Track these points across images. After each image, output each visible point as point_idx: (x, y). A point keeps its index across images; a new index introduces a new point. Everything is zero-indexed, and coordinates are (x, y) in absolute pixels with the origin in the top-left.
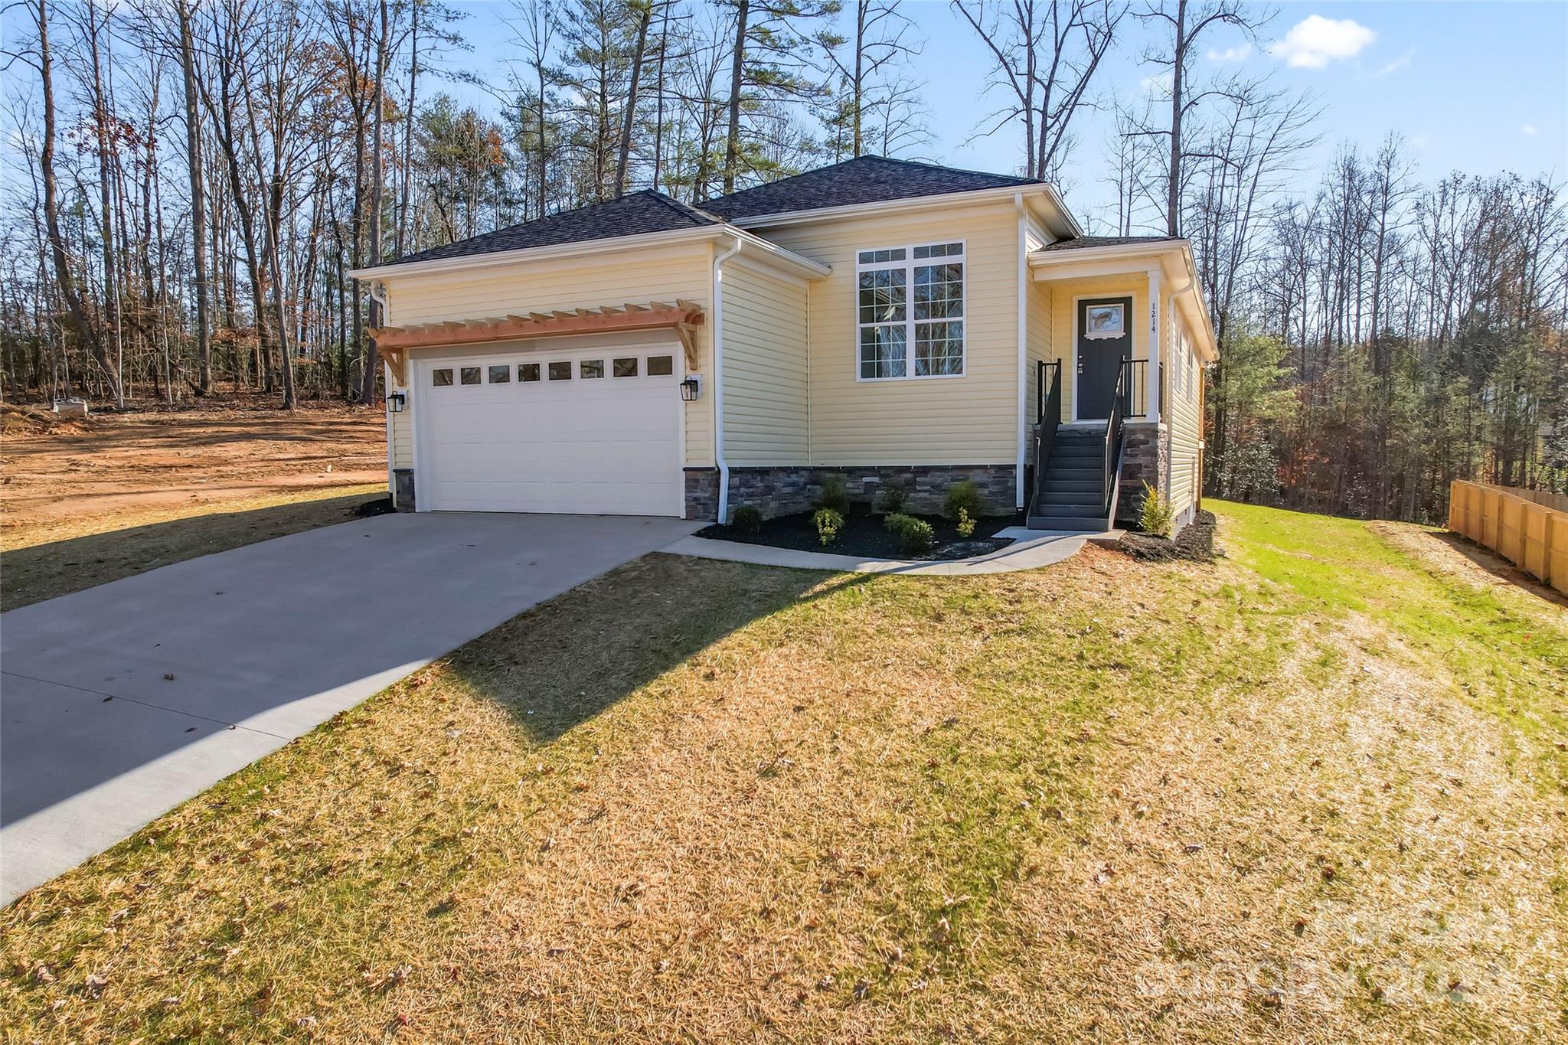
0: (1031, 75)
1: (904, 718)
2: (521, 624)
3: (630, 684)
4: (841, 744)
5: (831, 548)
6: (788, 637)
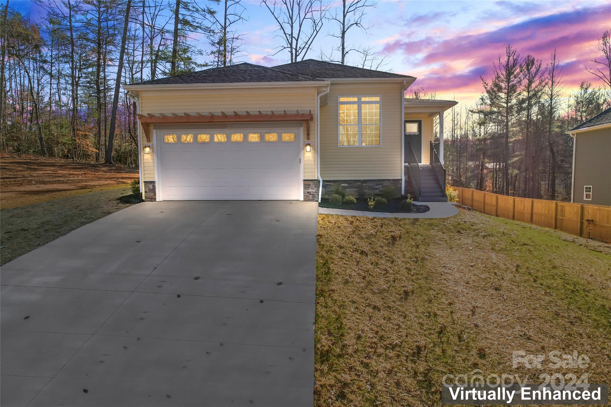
0: (292, 35)
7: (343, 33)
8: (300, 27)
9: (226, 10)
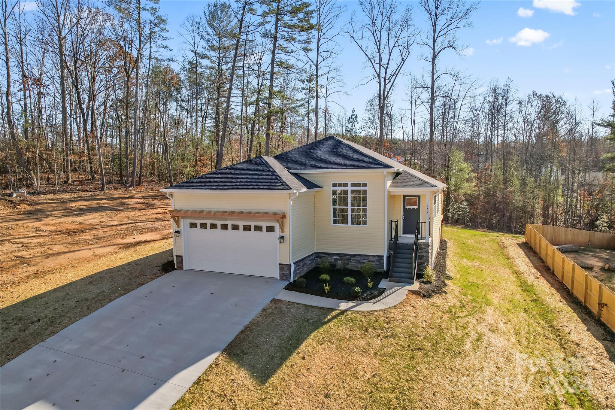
0: (380, 64)
1: (362, 373)
2: (242, 336)
3: (281, 362)
4: (345, 385)
5: (329, 295)
6: (323, 340)
7: (434, 59)
8: (390, 55)
9: (318, 49)
